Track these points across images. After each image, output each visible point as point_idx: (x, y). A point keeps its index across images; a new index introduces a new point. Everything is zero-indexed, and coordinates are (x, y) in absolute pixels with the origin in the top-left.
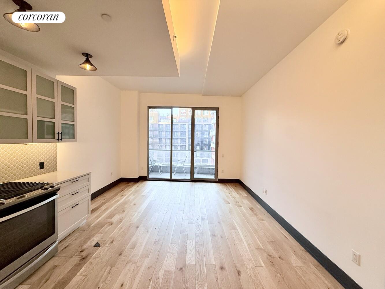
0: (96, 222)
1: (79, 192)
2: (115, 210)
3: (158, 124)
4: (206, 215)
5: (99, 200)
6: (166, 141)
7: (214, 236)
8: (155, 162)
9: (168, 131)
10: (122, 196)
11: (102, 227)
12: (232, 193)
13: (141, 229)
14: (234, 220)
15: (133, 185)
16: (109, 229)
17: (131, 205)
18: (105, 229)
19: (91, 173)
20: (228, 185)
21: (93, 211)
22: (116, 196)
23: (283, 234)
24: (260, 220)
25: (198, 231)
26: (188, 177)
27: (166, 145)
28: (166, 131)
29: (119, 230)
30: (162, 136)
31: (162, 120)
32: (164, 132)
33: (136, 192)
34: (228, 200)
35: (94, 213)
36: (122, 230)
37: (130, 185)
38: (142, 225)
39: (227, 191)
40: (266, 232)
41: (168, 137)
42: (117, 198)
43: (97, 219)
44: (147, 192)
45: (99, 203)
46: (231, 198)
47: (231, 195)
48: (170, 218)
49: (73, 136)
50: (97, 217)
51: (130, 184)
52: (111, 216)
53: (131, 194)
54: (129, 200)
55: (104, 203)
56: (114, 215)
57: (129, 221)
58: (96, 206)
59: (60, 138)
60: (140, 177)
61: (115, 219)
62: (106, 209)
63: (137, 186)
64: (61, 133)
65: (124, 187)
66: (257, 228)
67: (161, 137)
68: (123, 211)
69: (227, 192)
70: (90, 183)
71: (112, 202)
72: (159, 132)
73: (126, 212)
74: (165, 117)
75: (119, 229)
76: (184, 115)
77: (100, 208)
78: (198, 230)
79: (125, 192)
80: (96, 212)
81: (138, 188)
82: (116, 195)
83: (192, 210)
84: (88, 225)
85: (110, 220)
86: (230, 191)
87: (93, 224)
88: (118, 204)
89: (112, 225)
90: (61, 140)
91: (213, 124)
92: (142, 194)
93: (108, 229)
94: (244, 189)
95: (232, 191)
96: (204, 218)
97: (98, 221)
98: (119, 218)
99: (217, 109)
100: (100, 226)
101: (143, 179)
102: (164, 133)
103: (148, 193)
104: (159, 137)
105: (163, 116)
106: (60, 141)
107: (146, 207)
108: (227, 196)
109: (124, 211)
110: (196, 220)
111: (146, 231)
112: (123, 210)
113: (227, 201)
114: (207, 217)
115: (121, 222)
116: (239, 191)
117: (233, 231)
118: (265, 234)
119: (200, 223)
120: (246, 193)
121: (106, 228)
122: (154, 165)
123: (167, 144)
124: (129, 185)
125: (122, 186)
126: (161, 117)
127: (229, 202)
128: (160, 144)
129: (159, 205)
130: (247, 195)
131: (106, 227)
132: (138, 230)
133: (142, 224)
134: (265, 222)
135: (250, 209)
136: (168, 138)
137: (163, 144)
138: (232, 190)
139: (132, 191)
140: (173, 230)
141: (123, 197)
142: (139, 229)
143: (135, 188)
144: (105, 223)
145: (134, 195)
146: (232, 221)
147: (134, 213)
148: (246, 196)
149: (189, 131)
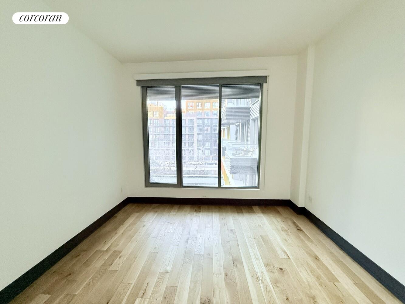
3: (164, 120)
28: (172, 127)
30: (169, 132)
31: (168, 115)
67: (168, 134)
74: (172, 111)
102: (171, 129)
126: (168, 111)
149: (198, 126)
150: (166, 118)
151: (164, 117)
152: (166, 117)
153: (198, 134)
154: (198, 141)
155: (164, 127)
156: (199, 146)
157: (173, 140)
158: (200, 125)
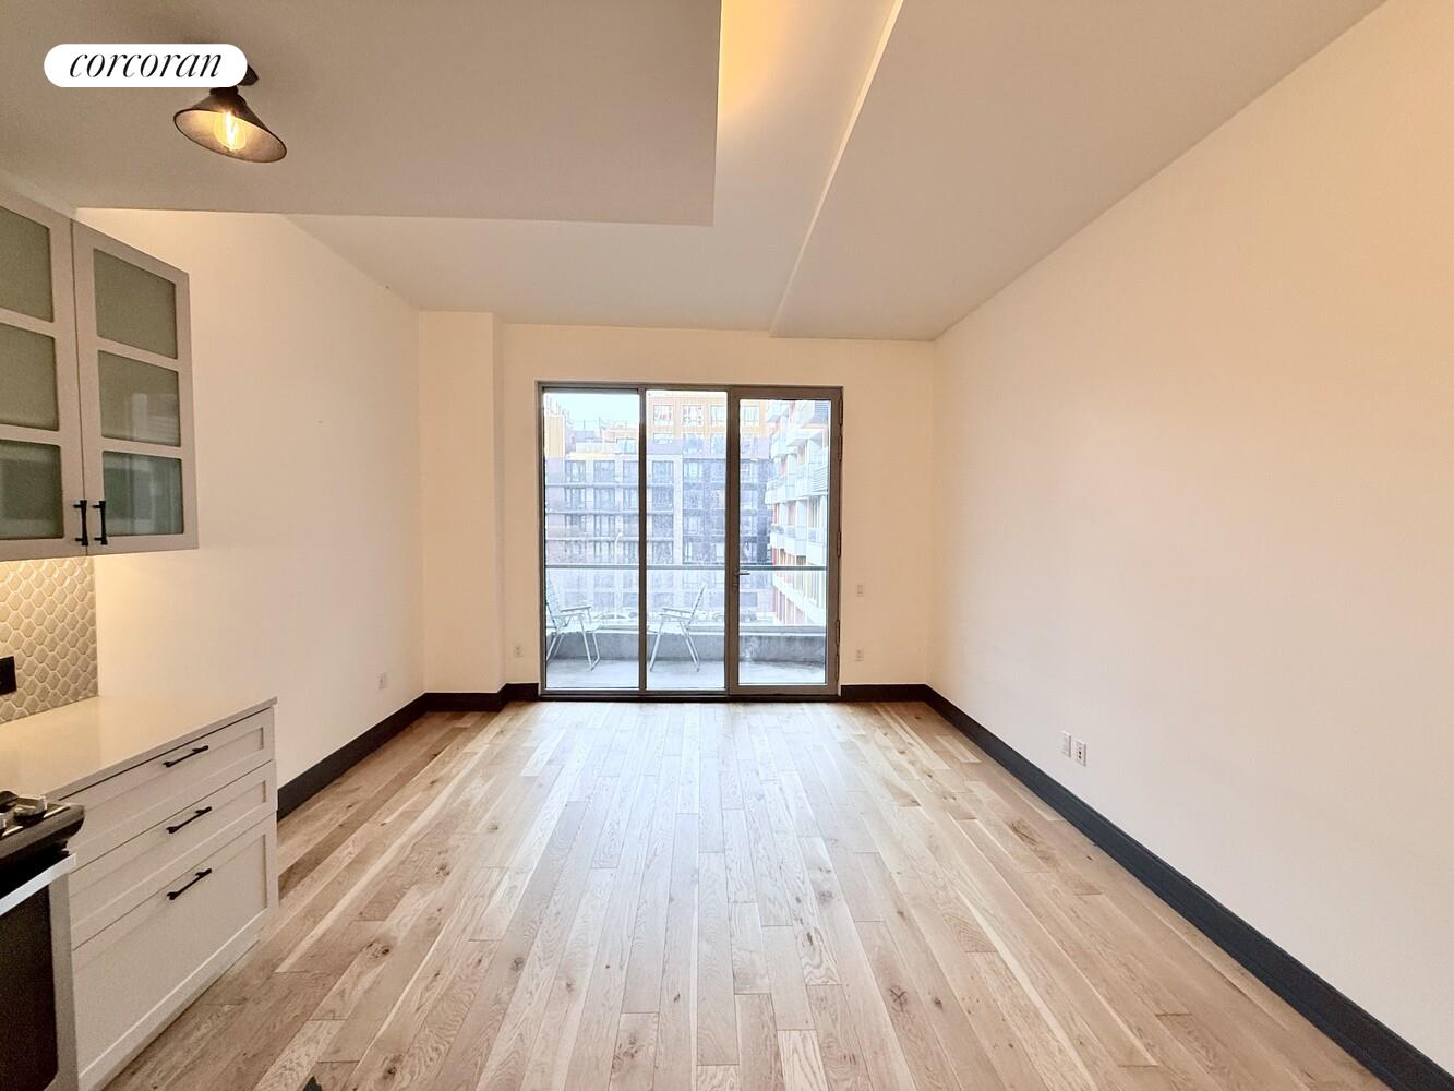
0: (305, 945)
1: (209, 809)
2: (403, 863)
3: (566, 462)
4: (833, 874)
5: (326, 811)
6: (598, 527)
7: (898, 998)
8: (567, 618)
9: (603, 488)
10: (433, 783)
11: (340, 970)
12: (913, 753)
13: (538, 976)
14: (962, 896)
15: (479, 728)
16: (377, 982)
17: (477, 831)
18: (355, 985)
19: (274, 701)
20: (886, 711)
21: (289, 879)
22: (402, 786)
23: (1216, 970)
24: (1079, 891)
25: (816, 971)
26: (715, 680)
27: (596, 542)
28: (596, 488)
29: (427, 989)
30: (582, 506)
31: (579, 446)
32: (590, 493)
33: (496, 759)
34: (905, 786)
35: (298, 887)
36: (440, 987)
37: (468, 725)
38: (537, 950)
39: (887, 741)
40: (1132, 958)
41: (605, 512)
42: (412, 795)
43: (315, 924)
44: (546, 760)
45: (324, 826)
46: (917, 777)
47: (912, 763)
48: (671, 900)
49: (173, 522)
50: (314, 914)
51: (468, 721)
52: (383, 901)
53: (473, 771)
54: (467, 803)
55: (346, 829)
56: (399, 894)
57: (470, 929)
58: (310, 848)
59: (94, 530)
60: (507, 684)
61: (403, 920)
62: (360, 862)
63: (498, 730)
64: (102, 506)
65: (437, 737)
66: (1080, 934)
67: (578, 511)
68: (442, 868)
69: (891, 745)
70: (273, 753)
71: (387, 821)
72: (568, 491)
73: (456, 872)
74: (593, 432)
75: (424, 985)
76: (663, 423)
77: (328, 853)
78: (818, 967)
79: (444, 763)
80: (307, 880)
81: (503, 741)
82: (403, 779)
83: (760, 846)
84: (267, 965)
85: (376, 928)
86: (904, 741)
87: (290, 952)
88: (415, 827)
89: (389, 955)
90: (104, 542)
91: (776, 461)
92: (525, 772)
93: (367, 986)
94: (957, 727)
95: (911, 741)
96: (826, 887)
97: (316, 938)
98: (422, 907)
99: (835, 396)
100: (328, 964)
101: (522, 695)
102: (590, 496)
103: (550, 762)
104: (570, 512)
105: (581, 429)
106: (94, 545)
107: (546, 841)
108: (897, 768)
109: (444, 869)
110: (793, 902)
111: (564, 984)
112: (438, 861)
113: (904, 795)
114: (838, 884)
115: (434, 933)
116: (938, 738)
117: (978, 958)
118: (1129, 970)
119: (814, 922)
120: (971, 750)
121: (359, 980)
122: (566, 631)
123: (602, 538)
124: (459, 724)
125: (432, 731)
126: (576, 432)
127: (917, 799)
128: (574, 539)
129: (607, 824)
130: (977, 761)
131: (361, 974)
132: (521, 983)
133: (538, 941)
134: (1103, 899)
135: (1015, 830)
136: (606, 515)
137: (583, 539)
138: (912, 737)
139: (477, 757)
140: (694, 973)
141: (439, 793)
142: (526, 969)
143: (488, 739)
144: (353, 948)
145: (487, 778)
146: (958, 898)
147: (495, 876)
148: (976, 763)
149: (687, 486)
150: (573, 456)
151: (567, 452)
152: (572, 454)
153: (685, 514)
154: (687, 540)
155: (566, 488)
156: (690, 555)
157: (598, 533)
158: (695, 482)
